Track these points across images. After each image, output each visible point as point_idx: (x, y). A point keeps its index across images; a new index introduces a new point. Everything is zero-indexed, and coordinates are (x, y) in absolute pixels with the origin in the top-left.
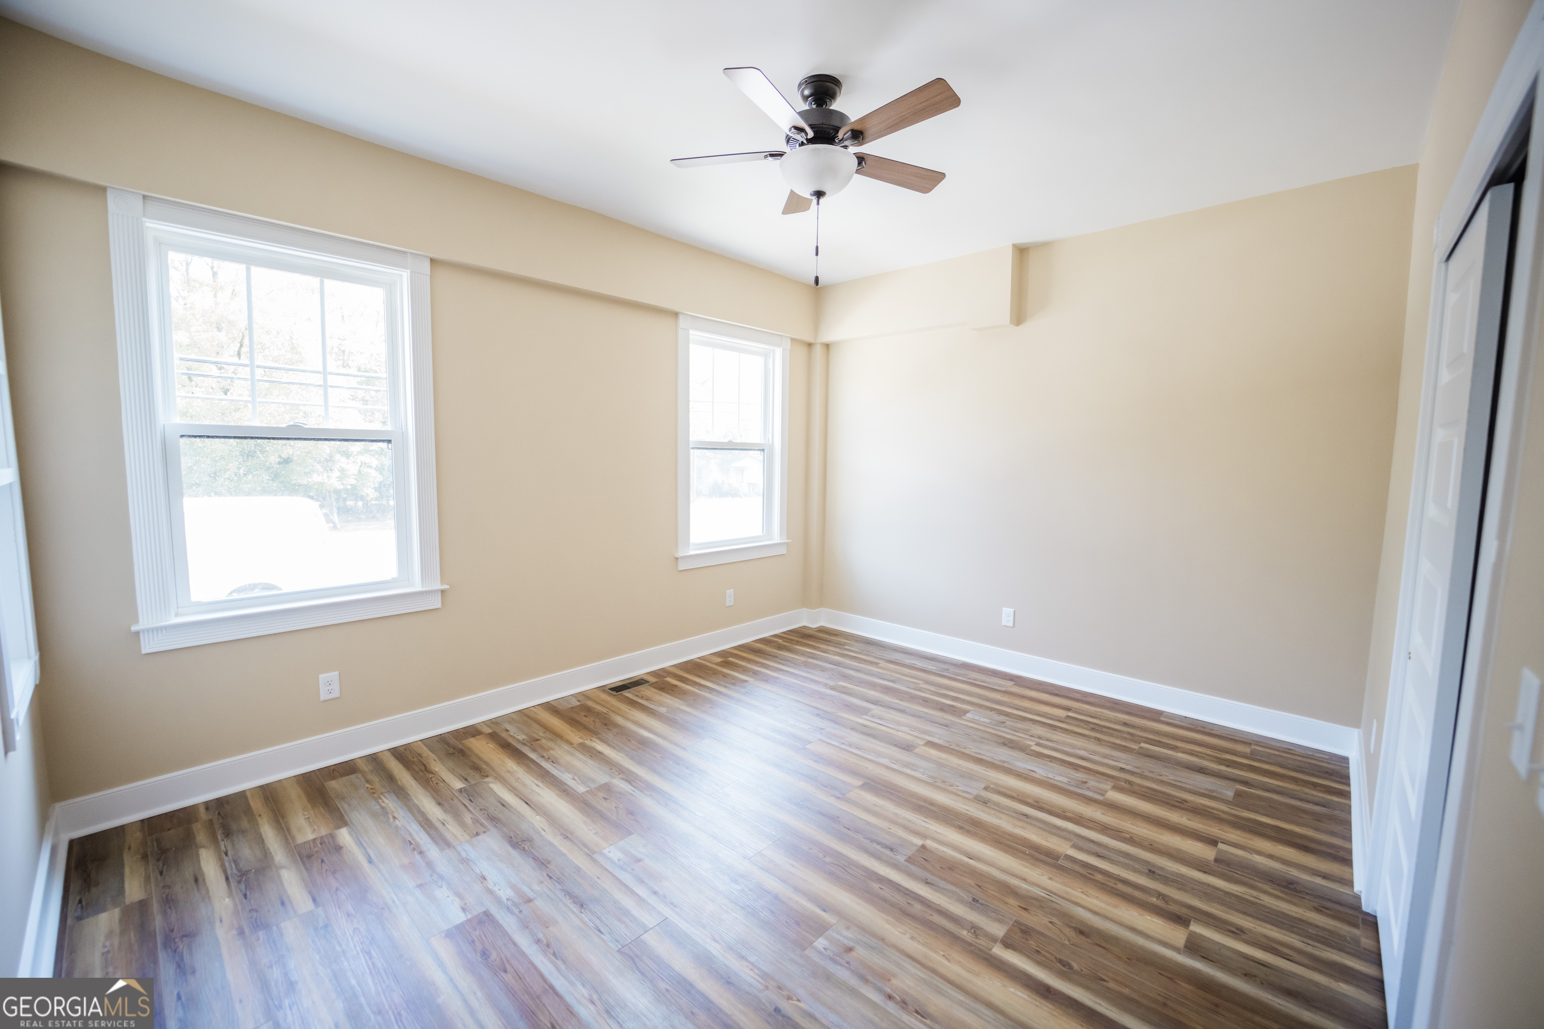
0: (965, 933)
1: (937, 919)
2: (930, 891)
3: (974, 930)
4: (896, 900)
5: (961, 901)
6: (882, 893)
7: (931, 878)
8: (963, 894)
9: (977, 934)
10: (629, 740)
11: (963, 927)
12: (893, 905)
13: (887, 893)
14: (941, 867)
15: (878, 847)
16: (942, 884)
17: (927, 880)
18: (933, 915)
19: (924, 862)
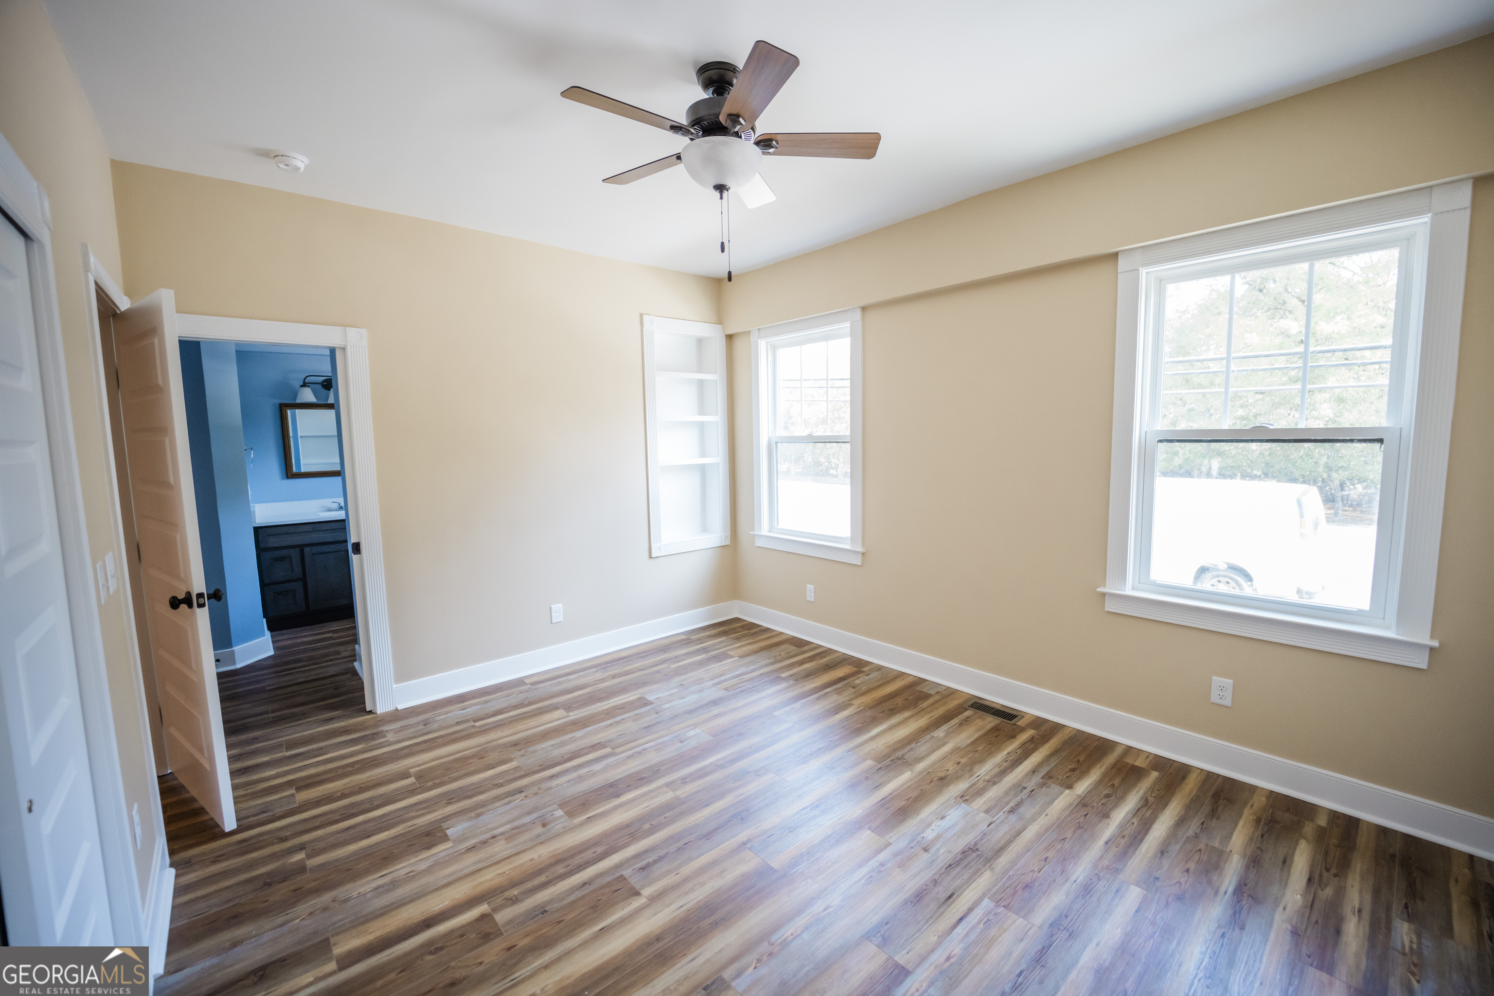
0: (516, 893)
1: (542, 878)
2: (575, 883)
3: (514, 899)
4: (575, 859)
5: (550, 902)
6: (591, 851)
7: (590, 888)
8: (557, 905)
9: (509, 900)
10: (863, 723)
11: (522, 893)
12: (572, 857)
13: (588, 855)
14: (600, 900)
15: (650, 860)
16: (578, 894)
17: (589, 884)
18: (547, 878)
19: (614, 888)
